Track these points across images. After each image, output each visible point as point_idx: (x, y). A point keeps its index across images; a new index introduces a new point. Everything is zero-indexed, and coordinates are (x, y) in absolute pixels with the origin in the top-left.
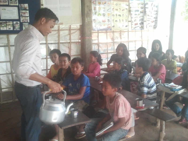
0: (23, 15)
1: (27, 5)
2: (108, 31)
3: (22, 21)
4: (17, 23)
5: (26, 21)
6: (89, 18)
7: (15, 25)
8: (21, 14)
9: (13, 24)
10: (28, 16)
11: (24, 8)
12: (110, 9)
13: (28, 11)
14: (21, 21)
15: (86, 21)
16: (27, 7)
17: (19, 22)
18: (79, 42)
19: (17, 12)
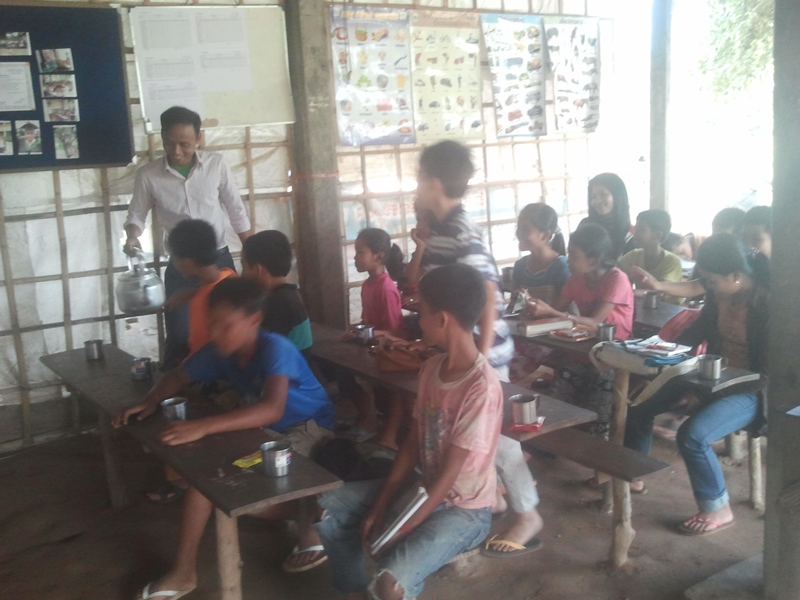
0: (55, 94)
1: (67, 54)
2: (402, 146)
3: (51, 116)
4: (30, 127)
5: (65, 118)
6: (320, 98)
7: (22, 134)
8: (43, 89)
9: (13, 132)
10: (75, 96)
11: (56, 66)
12: (408, 58)
13: (72, 78)
14: (47, 119)
15: (312, 110)
16: (67, 61)
17: (36, 123)
18: (285, 194)
19: (28, 83)
